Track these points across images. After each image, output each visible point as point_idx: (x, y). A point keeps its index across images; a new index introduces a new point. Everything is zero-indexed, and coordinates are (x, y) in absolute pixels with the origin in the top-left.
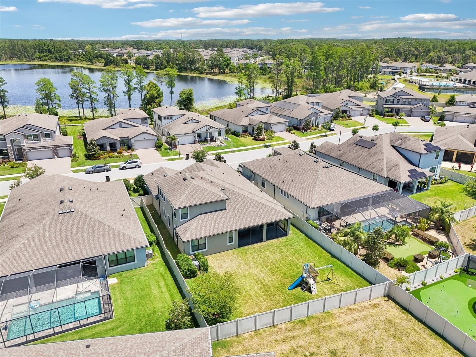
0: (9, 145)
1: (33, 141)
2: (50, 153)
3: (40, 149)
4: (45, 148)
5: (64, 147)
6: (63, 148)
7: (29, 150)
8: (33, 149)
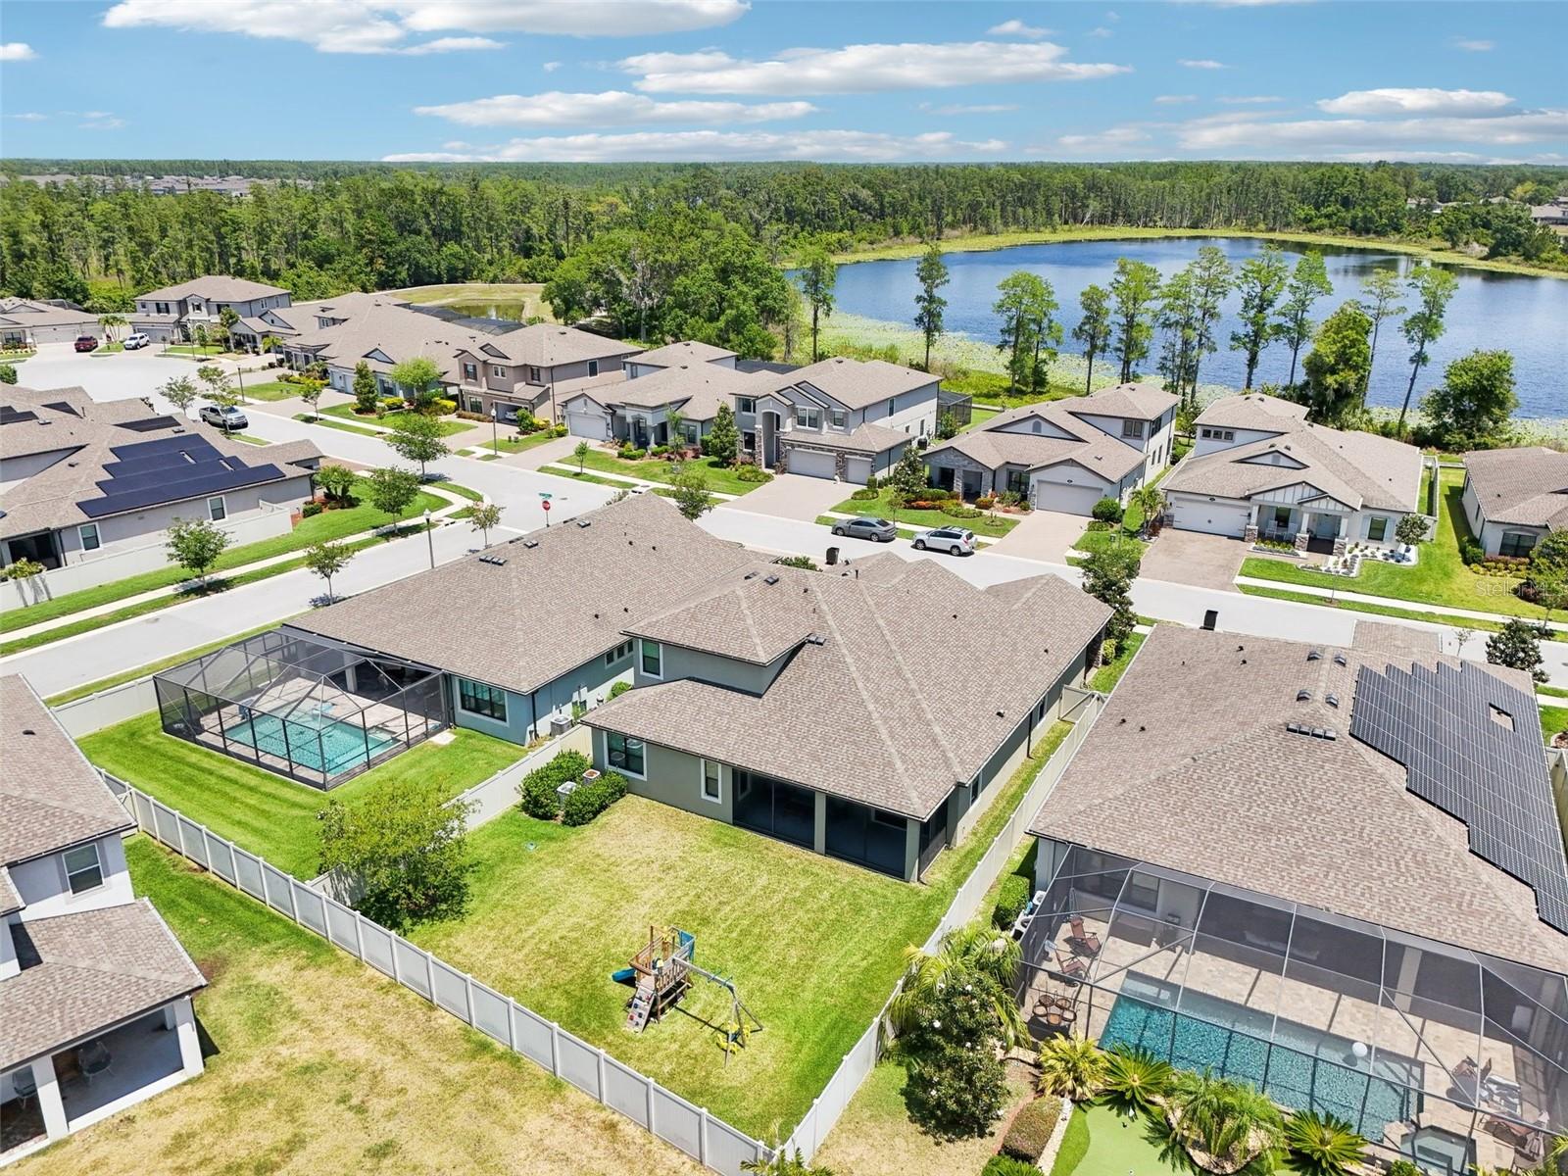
0: (759, 426)
1: (807, 427)
2: (829, 464)
3: (813, 448)
4: (822, 450)
5: (861, 455)
6: (858, 457)
7: (793, 446)
8: (800, 446)
